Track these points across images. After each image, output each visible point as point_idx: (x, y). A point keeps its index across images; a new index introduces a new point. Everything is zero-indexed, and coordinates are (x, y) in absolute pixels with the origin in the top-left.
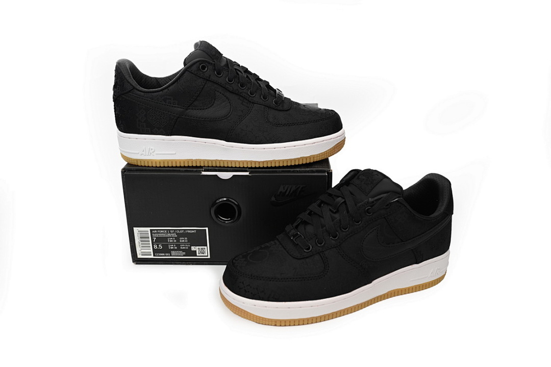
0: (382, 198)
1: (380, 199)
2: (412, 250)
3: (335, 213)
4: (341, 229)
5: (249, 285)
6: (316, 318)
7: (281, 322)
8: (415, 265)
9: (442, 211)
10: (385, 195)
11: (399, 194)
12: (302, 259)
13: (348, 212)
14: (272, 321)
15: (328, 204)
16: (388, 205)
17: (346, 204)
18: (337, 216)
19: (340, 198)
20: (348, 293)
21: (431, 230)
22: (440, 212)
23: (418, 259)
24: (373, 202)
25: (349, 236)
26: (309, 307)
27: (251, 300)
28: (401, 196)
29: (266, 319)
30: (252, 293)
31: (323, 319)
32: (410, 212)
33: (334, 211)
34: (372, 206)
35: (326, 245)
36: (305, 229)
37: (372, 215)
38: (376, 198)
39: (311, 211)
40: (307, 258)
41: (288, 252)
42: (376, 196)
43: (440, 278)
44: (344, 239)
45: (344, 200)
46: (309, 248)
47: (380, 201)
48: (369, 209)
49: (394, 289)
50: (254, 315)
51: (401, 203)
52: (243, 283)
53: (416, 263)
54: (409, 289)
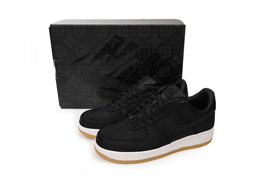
0: (176, 101)
1: (175, 101)
2: (192, 127)
3: (153, 107)
4: (155, 116)
5: (107, 143)
6: (141, 160)
7: (123, 162)
8: (194, 135)
9: (209, 108)
10: (178, 99)
11: (185, 99)
12: (135, 130)
13: (159, 107)
14: (118, 162)
15: (150, 103)
16: (179, 104)
17: (158, 103)
18: (153, 109)
19: (156, 100)
20: (158, 148)
21: (203, 117)
22: (208, 108)
23: (195, 132)
24: (171, 103)
25: (159, 120)
26: (137, 155)
27: (108, 150)
28: (186, 100)
29: (115, 160)
30: (108, 147)
31: (147, 160)
32: (191, 108)
33: (152, 107)
34: (171, 105)
35: (147, 124)
36: (138, 115)
37: (171, 109)
38: (173, 101)
39: (142, 106)
40: (137, 130)
41: (128, 127)
42: (173, 100)
43: (208, 142)
44: (156, 121)
45: (158, 101)
46: (139, 125)
47: (175, 102)
48: (169, 106)
49: (183, 147)
50: (109, 158)
51: (186, 103)
52: (104, 142)
53: (195, 134)
54: (191, 147)
